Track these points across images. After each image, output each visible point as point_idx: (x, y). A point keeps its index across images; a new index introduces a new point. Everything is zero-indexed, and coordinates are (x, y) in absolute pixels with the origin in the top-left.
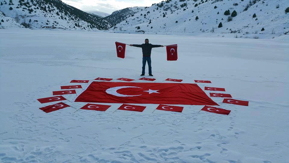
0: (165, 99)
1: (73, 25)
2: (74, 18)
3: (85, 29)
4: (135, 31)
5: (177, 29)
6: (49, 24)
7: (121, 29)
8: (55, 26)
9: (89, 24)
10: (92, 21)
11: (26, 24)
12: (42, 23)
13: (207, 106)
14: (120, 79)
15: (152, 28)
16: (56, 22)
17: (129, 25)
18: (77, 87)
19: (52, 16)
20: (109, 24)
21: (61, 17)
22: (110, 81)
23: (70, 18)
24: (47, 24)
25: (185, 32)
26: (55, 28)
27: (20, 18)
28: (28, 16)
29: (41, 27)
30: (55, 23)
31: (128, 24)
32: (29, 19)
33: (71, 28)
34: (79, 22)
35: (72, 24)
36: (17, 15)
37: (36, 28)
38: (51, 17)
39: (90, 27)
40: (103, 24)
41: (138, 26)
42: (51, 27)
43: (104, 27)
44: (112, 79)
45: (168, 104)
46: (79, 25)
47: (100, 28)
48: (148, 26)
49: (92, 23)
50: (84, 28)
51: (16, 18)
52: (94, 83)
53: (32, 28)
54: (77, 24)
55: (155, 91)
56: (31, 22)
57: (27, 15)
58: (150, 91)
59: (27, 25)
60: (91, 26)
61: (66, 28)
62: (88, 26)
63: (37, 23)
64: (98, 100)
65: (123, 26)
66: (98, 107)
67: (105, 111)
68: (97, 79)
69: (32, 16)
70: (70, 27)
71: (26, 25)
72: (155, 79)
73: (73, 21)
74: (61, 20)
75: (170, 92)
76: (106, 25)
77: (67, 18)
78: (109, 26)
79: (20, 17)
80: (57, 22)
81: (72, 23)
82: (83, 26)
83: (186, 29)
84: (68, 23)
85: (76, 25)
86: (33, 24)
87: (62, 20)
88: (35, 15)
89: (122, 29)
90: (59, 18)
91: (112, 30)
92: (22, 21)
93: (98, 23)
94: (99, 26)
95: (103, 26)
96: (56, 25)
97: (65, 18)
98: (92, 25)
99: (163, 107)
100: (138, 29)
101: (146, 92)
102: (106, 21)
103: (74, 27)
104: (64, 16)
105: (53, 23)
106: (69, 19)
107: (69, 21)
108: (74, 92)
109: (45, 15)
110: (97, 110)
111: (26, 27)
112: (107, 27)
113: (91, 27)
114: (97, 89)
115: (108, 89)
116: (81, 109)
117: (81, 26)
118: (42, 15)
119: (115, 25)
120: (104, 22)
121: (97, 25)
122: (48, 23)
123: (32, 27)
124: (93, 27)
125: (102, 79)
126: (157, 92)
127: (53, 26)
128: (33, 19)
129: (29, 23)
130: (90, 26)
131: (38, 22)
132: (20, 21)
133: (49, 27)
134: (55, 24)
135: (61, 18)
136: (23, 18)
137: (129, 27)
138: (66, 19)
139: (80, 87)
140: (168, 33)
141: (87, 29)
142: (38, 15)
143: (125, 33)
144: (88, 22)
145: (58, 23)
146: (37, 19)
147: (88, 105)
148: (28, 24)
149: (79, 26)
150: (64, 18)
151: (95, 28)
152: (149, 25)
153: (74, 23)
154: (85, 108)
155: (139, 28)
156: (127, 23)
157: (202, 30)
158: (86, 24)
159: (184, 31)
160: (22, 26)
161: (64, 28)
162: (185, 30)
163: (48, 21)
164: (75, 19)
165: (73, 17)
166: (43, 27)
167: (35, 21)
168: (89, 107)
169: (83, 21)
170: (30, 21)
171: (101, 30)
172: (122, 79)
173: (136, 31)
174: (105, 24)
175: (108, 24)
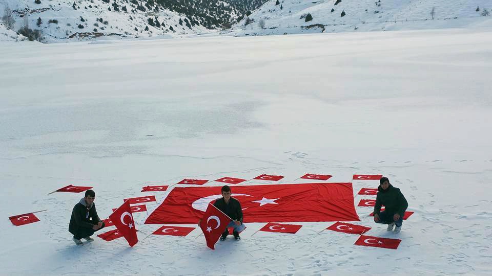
0: (281, 214)
1: (143, 25)
2: (146, 5)
3: (174, 31)
4: (299, 27)
5: (411, 12)
6: (84, 26)
7: (262, 25)
8: (99, 31)
9: (183, 17)
10: (190, 8)
11: (30, 31)
12: (69, 25)
13: (340, 222)
14: (220, 180)
15: (343, 14)
16: (101, 20)
17: (283, 11)
18: (149, 199)
19: (92, 5)
20: (233, 12)
21: (113, 5)
22: (203, 186)
23: (136, 6)
24: (81, 27)
25: (433, 19)
26: (101, 34)
27: (14, 18)
28: (33, 11)
29: (67, 34)
30: (99, 23)
31: (282, 8)
32: (35, 17)
33: (139, 32)
34: (157, 14)
35: (140, 20)
36: (7, 10)
37: (53, 39)
38: (89, 8)
39: (184, 23)
40: (219, 13)
41: (306, 12)
42: (90, 34)
43: (220, 21)
44: (206, 181)
45: (281, 222)
46: (157, 21)
47: (210, 23)
48: (333, 10)
49: (189, 12)
50: (171, 28)
51: (4, 18)
52: (176, 189)
53: (45, 40)
54: (152, 20)
55: (272, 201)
56: (41, 25)
57: (31, 9)
58: (264, 202)
59: (33, 33)
60: (189, 21)
61: (126, 33)
62: (181, 23)
63: (57, 26)
64: (178, 220)
65: (268, 15)
66: (176, 231)
67: (185, 236)
68: (182, 182)
69: (43, 10)
70: (136, 29)
71: (31, 35)
72: (283, 177)
73: (144, 13)
74: (113, 13)
75: (295, 201)
76: (226, 15)
77: (129, 8)
78: (234, 15)
79: (14, 15)
80: (104, 21)
81: (141, 18)
82: (169, 23)
83: (435, 11)
84: (131, 19)
85: (150, 22)
86: (48, 31)
87: (116, 13)
88: (51, 6)
89: (267, 24)
90: (109, 9)
91: (240, 27)
92: (19, 23)
93: (205, 10)
94: (208, 18)
95: (218, 19)
96: (102, 29)
97: (124, 9)
98: (190, 18)
99: (271, 228)
100: (306, 21)
101: (257, 203)
102: (225, 5)
103: (147, 29)
104: (119, 4)
105: (96, 22)
106: (134, 9)
107: (133, 15)
108: (143, 208)
109: (75, 4)
110: (175, 234)
111: (31, 39)
112: (228, 19)
113: (188, 25)
114: (179, 202)
115: (196, 202)
116: (153, 234)
117: (163, 24)
118: (68, 6)
119: (249, 13)
120: (220, 6)
121: (204, 15)
122: (82, 24)
123: (45, 37)
124: (194, 23)
125: (190, 182)
126: (275, 203)
127: (95, 30)
128: (46, 17)
129: (37, 28)
130: (186, 20)
131: (59, 25)
132: (15, 25)
133: (85, 35)
134: (101, 25)
135: (112, 8)
136: (21, 16)
137: (283, 17)
138: (126, 10)
139: (153, 199)
140: (388, 25)
141: (179, 29)
142: (57, 7)
143: (273, 34)
144: (180, 11)
145: (106, 23)
146: (55, 15)
147: (164, 228)
148: (35, 30)
149: (158, 25)
150: (120, 8)
151: (198, 24)
152: (335, 7)
153: (147, 18)
154: (159, 232)
155: (309, 18)
156: (278, 7)
157: (481, 10)
158: (176, 16)
159: (430, 17)
160: (21, 36)
161: (122, 33)
162: (432, 13)
163: (82, 20)
164: (149, 7)
165: (144, 4)
166: (71, 35)
167: (50, 21)
168: (164, 231)
169: (167, 11)
170: (39, 22)
171: (213, 28)
172: (224, 180)
173: (302, 27)
174: (223, 13)
175: (230, 10)
